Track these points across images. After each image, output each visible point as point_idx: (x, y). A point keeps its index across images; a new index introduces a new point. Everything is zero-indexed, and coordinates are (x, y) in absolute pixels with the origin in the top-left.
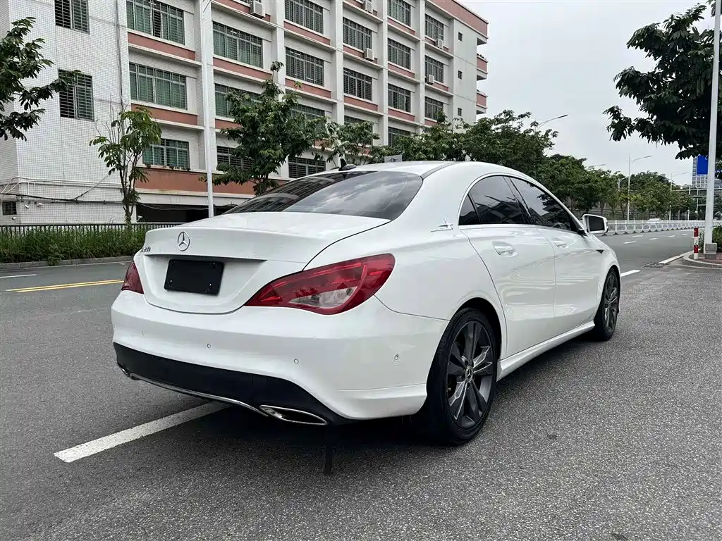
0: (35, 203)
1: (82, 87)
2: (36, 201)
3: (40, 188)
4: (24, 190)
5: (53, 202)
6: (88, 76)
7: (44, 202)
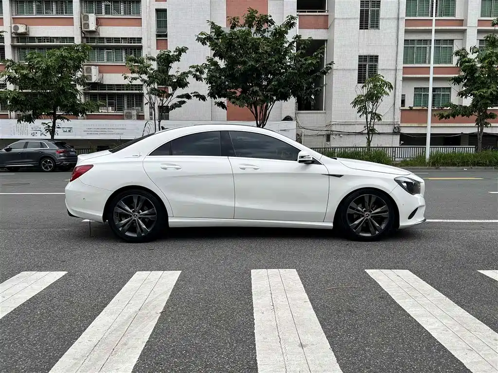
0: (339, 135)
1: (372, 63)
2: (339, 134)
3: (342, 127)
4: (334, 128)
5: (349, 134)
6: (375, 56)
7: (343, 134)
